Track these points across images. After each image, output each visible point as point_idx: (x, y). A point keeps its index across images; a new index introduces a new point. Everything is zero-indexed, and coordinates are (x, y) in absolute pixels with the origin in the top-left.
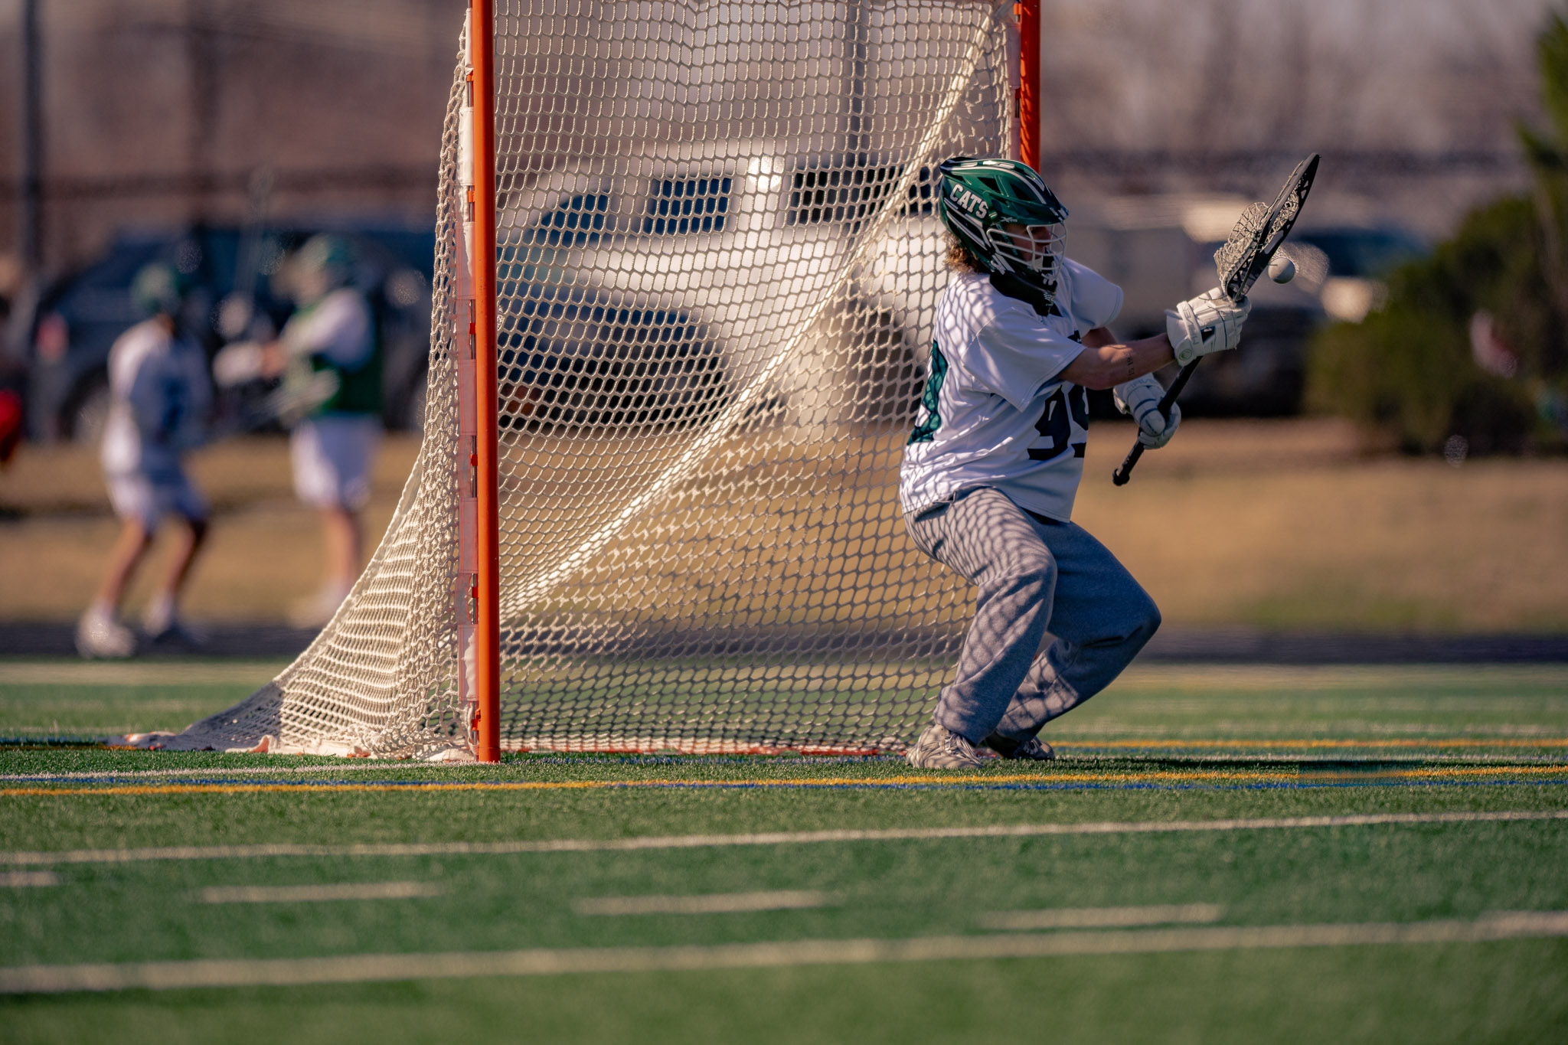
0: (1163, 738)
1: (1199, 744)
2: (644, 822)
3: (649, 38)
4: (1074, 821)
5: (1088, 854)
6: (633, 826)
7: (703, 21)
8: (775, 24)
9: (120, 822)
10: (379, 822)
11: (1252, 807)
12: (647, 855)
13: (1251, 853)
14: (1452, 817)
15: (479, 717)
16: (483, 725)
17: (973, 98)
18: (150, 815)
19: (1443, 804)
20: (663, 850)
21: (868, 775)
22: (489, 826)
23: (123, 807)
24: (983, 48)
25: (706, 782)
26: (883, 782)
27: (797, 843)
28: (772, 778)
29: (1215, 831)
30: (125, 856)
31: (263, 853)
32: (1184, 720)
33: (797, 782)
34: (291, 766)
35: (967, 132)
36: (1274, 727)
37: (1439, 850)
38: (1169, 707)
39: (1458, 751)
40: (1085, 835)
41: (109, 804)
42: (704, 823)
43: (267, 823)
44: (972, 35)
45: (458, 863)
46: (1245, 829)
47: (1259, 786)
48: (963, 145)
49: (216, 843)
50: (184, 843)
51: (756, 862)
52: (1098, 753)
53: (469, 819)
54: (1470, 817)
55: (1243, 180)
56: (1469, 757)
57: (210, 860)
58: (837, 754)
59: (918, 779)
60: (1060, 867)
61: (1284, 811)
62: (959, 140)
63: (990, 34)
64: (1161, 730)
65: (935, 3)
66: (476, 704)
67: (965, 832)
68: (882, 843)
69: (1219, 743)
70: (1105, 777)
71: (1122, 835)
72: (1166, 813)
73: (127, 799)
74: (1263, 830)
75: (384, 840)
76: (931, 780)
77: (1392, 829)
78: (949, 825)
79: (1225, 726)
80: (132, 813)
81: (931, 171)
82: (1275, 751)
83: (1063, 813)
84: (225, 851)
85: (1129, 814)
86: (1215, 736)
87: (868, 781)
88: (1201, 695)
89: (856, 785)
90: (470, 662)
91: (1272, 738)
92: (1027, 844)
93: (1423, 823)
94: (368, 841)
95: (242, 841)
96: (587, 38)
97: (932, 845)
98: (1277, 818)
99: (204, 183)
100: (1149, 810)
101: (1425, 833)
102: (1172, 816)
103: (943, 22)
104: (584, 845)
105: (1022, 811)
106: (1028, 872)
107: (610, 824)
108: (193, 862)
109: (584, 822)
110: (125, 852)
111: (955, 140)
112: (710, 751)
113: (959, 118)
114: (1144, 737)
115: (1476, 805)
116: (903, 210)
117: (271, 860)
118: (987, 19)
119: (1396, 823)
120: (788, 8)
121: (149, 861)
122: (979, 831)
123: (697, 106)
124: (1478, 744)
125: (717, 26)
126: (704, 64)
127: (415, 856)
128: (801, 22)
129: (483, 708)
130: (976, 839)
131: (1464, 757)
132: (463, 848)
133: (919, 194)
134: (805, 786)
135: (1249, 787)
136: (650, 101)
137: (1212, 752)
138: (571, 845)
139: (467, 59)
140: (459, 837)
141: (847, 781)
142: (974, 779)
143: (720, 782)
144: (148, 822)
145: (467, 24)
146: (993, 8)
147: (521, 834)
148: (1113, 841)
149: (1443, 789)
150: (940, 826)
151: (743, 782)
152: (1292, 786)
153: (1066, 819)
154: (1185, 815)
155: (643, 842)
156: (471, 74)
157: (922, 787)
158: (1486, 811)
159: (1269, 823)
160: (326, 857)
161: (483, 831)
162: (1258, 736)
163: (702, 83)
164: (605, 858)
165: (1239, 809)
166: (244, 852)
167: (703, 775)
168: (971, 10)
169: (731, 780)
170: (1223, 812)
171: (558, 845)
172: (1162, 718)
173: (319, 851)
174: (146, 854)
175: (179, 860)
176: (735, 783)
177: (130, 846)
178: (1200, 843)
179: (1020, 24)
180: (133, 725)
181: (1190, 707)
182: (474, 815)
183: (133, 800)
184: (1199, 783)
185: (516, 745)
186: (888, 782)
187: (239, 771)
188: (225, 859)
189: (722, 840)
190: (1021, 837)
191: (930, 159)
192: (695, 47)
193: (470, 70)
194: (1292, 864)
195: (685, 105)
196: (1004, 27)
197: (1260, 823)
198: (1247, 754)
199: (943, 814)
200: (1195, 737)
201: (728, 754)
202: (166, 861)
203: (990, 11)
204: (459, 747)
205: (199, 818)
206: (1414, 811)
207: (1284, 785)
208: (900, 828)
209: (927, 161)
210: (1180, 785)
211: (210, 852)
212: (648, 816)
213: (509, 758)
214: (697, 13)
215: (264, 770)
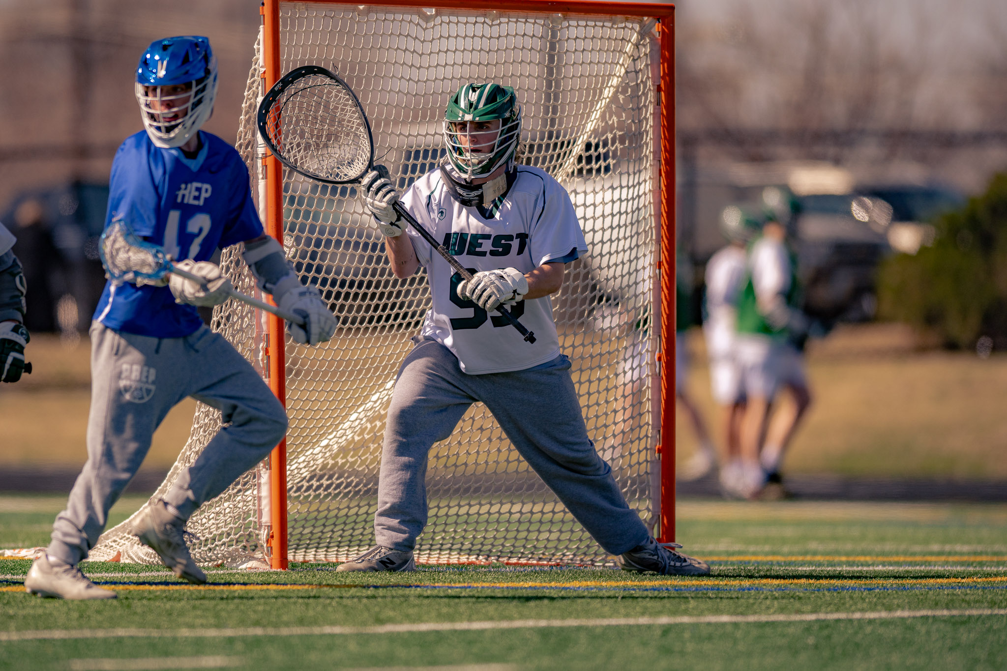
0: (767, 554)
1: (793, 559)
2: (391, 614)
3: (389, 47)
4: (701, 613)
5: (710, 638)
6: (383, 616)
7: (430, 35)
8: (481, 38)
9: (11, 612)
10: (199, 613)
11: (830, 604)
12: (392, 638)
13: (829, 637)
14: (975, 612)
15: (272, 537)
16: (275, 543)
17: (624, 92)
18: (34, 607)
19: (968, 603)
20: (403, 633)
21: (553, 580)
22: (278, 616)
23: (14, 601)
24: (632, 56)
25: (436, 585)
26: (564, 585)
27: (501, 629)
28: (484, 582)
29: (801, 622)
30: (15, 636)
31: (114, 635)
32: (784, 541)
33: (502, 585)
34: (136, 572)
35: (619, 116)
36: (849, 547)
37: (965, 636)
38: (774, 532)
39: (981, 564)
40: (709, 624)
41: (4, 598)
42: (433, 614)
43: (118, 613)
44: (623, 47)
45: (254, 643)
46: (824, 621)
47: (835, 589)
48: (616, 125)
49: (81, 627)
50: (57, 627)
51: (470, 643)
52: (720, 565)
53: (264, 611)
54: (988, 612)
55: (832, 151)
56: (989, 569)
57: (76, 640)
58: (532, 565)
59: (589, 583)
60: (690, 647)
61: (853, 608)
62: (613, 122)
63: (637, 46)
64: (767, 548)
65: (597, 23)
66: (270, 527)
67: (622, 621)
68: (562, 629)
69: (808, 558)
70: (725, 582)
71: (736, 625)
72: (768, 608)
73: (18, 595)
74: (838, 621)
75: (202, 626)
76: (598, 584)
77: (930, 620)
78: (610, 617)
79: (813, 546)
80: (21, 605)
81: (593, 144)
82: (849, 564)
83: (693, 608)
84: (87, 633)
85: (740, 610)
86: (806, 553)
87: (553, 584)
88: (798, 523)
89: (544, 587)
90: (265, 497)
91: (847, 554)
92: (667, 630)
93: (953, 616)
94: (191, 626)
95: (100, 626)
96: (344, 47)
97: (598, 631)
98: (848, 612)
99: (83, 151)
100: (755, 607)
101: (954, 624)
102: (772, 610)
103: (602, 38)
104: (346, 630)
105: (664, 607)
106: (667, 651)
107: (366, 615)
108: (64, 641)
109: (347, 613)
110: (14, 633)
111: (610, 122)
112: (439, 562)
113: (613, 106)
114: (755, 554)
115: (993, 604)
116: (573, 173)
117: (120, 640)
118: (636, 35)
119: (934, 617)
120: (491, 26)
121: (31, 640)
122: (632, 621)
123: (423, 96)
124: (995, 559)
125: (439, 39)
126: (429, 66)
127: (225, 638)
128: (500, 36)
129: (276, 531)
130: (630, 627)
131: (985, 569)
132: (259, 631)
133: (584, 161)
134: (507, 588)
135: (829, 590)
136: (389, 92)
137: (803, 564)
138: (337, 630)
139: (261, 62)
140: (257, 624)
141: (538, 584)
142: (629, 583)
143: (446, 584)
144: (32, 612)
145: (261, 36)
146: (640, 26)
147: (301, 622)
148: (729, 629)
149: (968, 592)
150: (604, 617)
151: (463, 585)
152: (859, 589)
153: (695, 612)
154: (782, 610)
155: (389, 628)
156: (264, 72)
157: (592, 589)
158: (1000, 607)
159: (842, 616)
160: (160, 638)
161: (274, 620)
162: (837, 553)
163: (427, 80)
164: (364, 639)
165: (821, 606)
166: (100, 634)
167: (434, 579)
168: (624, 28)
169: (455, 583)
170: (809, 608)
171: (328, 630)
172: (767, 540)
173: (155, 633)
174: (30, 635)
175: (54, 640)
176: (457, 585)
177: (18, 629)
178: (791, 630)
179: (660, 38)
180: (24, 541)
181: (789, 532)
182: (268, 608)
183: (22, 595)
184: (792, 586)
185: (300, 558)
186: (568, 585)
187: (99, 575)
188: (87, 639)
189: (446, 626)
190: (663, 626)
191: (593, 136)
192: (423, 54)
193: (263, 70)
194: (857, 645)
195: (414, 96)
196: (648, 40)
197: (836, 616)
198: (828, 566)
199: (606, 609)
200: (791, 554)
201: (453, 564)
202: (44, 641)
203: (638, 29)
204: (258, 560)
205: (69, 609)
206: (948, 608)
207: (854, 589)
208: (576, 618)
209: (590, 137)
210: (779, 588)
211: (75, 634)
212: (394, 609)
213: (294, 566)
214: (425, 30)
215: (117, 575)
